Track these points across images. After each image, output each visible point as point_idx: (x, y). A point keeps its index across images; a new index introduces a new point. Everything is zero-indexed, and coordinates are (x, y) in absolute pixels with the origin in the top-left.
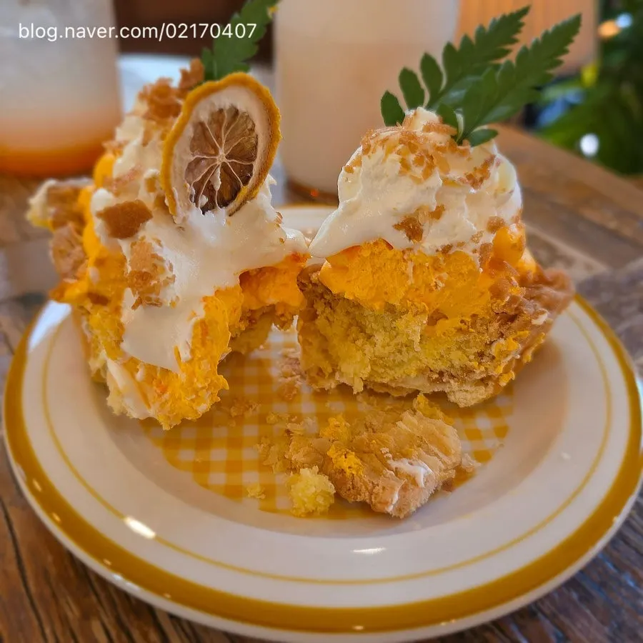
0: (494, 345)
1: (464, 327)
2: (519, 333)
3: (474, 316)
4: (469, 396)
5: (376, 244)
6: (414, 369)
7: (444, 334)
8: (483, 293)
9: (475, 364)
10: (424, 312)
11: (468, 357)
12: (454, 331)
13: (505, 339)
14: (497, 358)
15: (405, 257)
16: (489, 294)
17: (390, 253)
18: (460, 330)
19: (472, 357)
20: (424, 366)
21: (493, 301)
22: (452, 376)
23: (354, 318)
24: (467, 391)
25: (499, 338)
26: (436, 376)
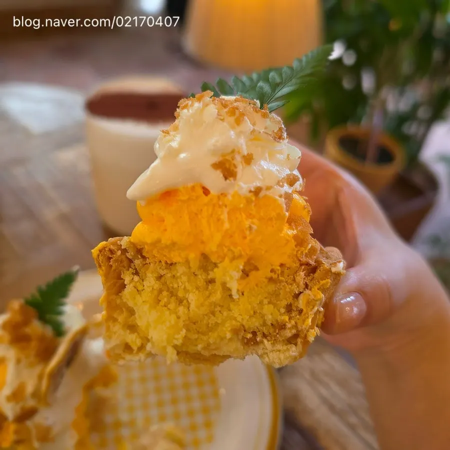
0: (301, 297)
1: (275, 276)
2: (322, 282)
3: (282, 265)
4: (282, 356)
5: (193, 188)
6: (229, 329)
7: (257, 285)
8: (288, 241)
9: (286, 318)
10: (240, 256)
11: (279, 311)
12: (266, 281)
13: (311, 290)
14: (305, 310)
15: (221, 203)
16: (293, 243)
17: (206, 199)
18: (271, 280)
19: (283, 310)
20: (239, 324)
21: (297, 249)
22: (264, 336)
23: (165, 284)
24: (279, 351)
25: (305, 289)
26: (249, 336)
